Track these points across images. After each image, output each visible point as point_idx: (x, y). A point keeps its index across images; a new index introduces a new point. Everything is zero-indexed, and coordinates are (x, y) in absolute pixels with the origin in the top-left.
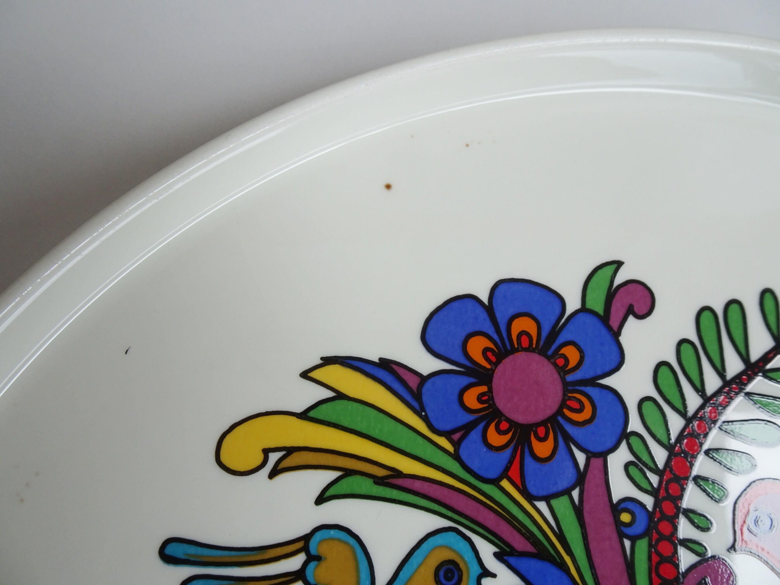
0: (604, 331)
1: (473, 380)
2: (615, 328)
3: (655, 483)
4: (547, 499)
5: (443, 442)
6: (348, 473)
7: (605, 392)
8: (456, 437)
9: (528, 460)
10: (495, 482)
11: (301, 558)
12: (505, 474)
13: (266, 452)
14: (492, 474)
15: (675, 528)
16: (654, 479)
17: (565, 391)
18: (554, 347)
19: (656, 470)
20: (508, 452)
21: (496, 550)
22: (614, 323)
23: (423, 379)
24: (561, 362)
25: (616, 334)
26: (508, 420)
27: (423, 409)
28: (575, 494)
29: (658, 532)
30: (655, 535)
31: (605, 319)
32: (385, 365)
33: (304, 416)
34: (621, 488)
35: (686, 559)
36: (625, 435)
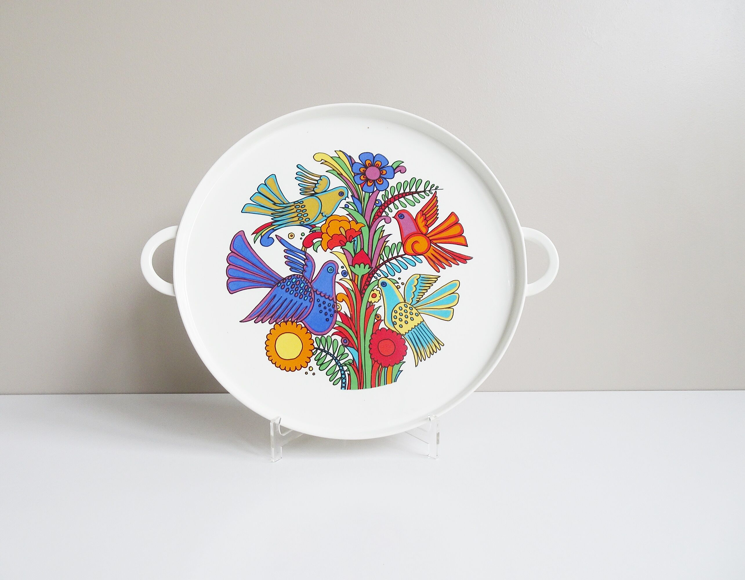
1: (364, 167)
2: (395, 172)
3: (386, 200)
4: (365, 192)
5: (353, 174)
6: (334, 170)
7: (386, 181)
8: (355, 174)
9: (366, 184)
10: (358, 185)
11: (319, 178)
12: (360, 184)
13: (322, 160)
14: (358, 183)
15: (385, 209)
16: (386, 199)
17: (379, 177)
18: (382, 169)
19: (388, 198)
20: (363, 181)
21: (352, 195)
23: (355, 162)
24: (381, 172)
25: (395, 173)
26: (366, 176)
27: (352, 167)
28: (371, 194)
29: (382, 207)
30: (381, 208)
31: (394, 170)
32: (350, 157)
33: (331, 157)
34: (379, 197)
35: (384, 214)
36: (386, 190)
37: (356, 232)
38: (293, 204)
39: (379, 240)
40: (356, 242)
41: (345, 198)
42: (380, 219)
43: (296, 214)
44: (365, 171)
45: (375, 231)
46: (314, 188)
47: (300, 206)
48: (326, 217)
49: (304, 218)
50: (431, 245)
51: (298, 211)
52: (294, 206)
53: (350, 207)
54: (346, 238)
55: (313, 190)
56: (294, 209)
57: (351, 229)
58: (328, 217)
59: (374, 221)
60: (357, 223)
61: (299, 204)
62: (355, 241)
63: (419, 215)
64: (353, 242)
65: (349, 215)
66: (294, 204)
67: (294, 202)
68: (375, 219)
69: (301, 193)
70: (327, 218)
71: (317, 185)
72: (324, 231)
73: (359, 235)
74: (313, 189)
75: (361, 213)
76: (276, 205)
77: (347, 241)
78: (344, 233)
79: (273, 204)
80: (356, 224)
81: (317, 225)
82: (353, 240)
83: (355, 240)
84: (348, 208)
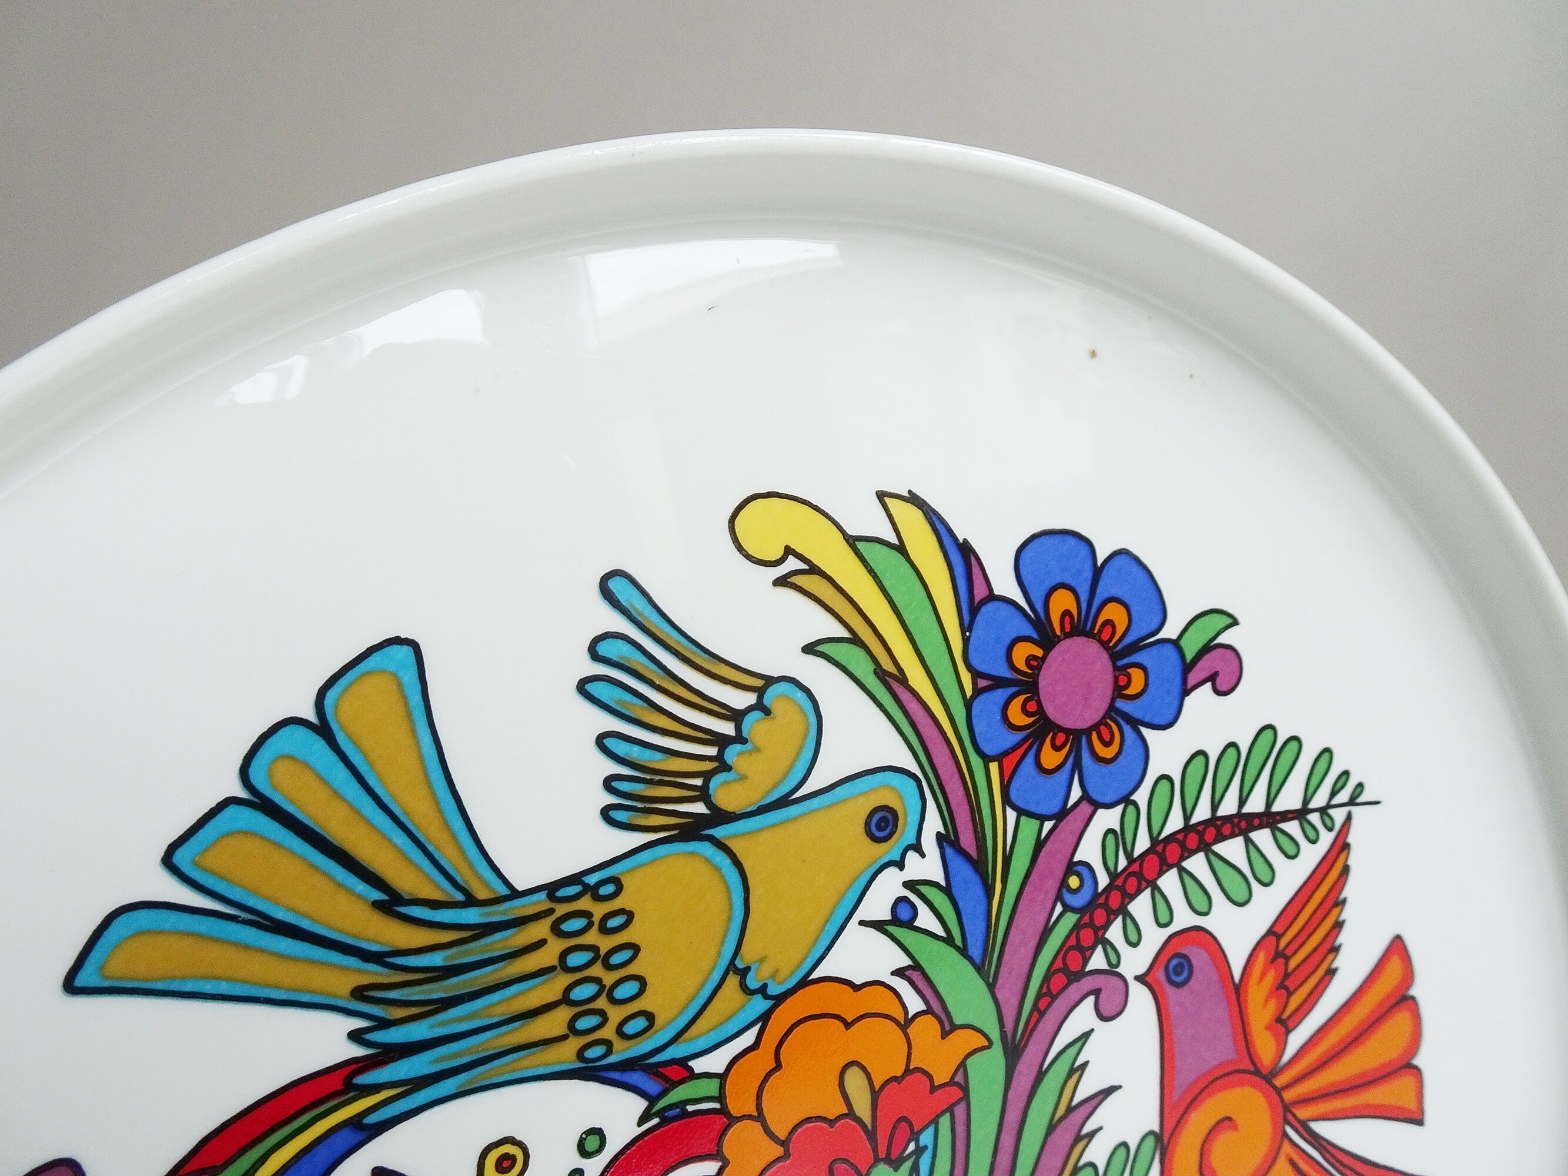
0: (1178, 679)
1: (1035, 636)
2: (1189, 686)
3: (1120, 868)
4: (1021, 812)
5: (966, 678)
6: (855, 640)
7: (1139, 742)
8: (982, 683)
9: (1030, 759)
10: (986, 759)
11: (751, 698)
12: (1000, 758)
13: (789, 552)
14: (989, 749)
15: (1109, 924)
16: (1123, 863)
17: (1107, 715)
18: (1126, 660)
19: (1129, 855)
20: (1019, 736)
21: (943, 831)
22: (1192, 679)
23: (992, 597)
24: (1122, 682)
25: (1186, 692)
26: (1039, 703)
27: (971, 628)
28: (1048, 825)
29: (1091, 918)
30: (1086, 919)
31: (1187, 668)
32: (966, 551)
33: (852, 541)
34: (1089, 851)
35: (1098, 961)
36: (1127, 800)
37: (934, 1089)
38: (540, 901)
39: (1051, 1128)
40: (925, 1161)
41: (897, 858)
42: (1074, 991)
43: (552, 989)
44: (1035, 664)
45: (1040, 1076)
46: (707, 776)
47: (596, 919)
48: (766, 997)
49: (616, 1015)
50: (1285, 1135)
51: (576, 959)
52: (547, 923)
53: (926, 919)
54: (872, 1135)
55: (703, 795)
56: (542, 943)
57: (907, 1071)
58: (780, 999)
59: (1039, 1012)
60: (948, 1027)
61: (585, 903)
62: (920, 1151)
63: (1261, 958)
64: (907, 1165)
65: (908, 973)
66: (547, 905)
67: (551, 889)
68: (1048, 995)
69: (614, 814)
70: (770, 1003)
71: (732, 753)
72: (740, 1103)
73: (950, 1109)
74: (698, 782)
75: (978, 960)
76: (403, 910)
77: (877, 1160)
78: (863, 1107)
79: (377, 905)
80: (945, 1034)
81: (699, 1065)
82: (912, 1147)
83: (926, 1147)
84: (909, 924)
